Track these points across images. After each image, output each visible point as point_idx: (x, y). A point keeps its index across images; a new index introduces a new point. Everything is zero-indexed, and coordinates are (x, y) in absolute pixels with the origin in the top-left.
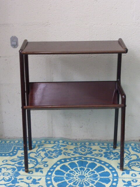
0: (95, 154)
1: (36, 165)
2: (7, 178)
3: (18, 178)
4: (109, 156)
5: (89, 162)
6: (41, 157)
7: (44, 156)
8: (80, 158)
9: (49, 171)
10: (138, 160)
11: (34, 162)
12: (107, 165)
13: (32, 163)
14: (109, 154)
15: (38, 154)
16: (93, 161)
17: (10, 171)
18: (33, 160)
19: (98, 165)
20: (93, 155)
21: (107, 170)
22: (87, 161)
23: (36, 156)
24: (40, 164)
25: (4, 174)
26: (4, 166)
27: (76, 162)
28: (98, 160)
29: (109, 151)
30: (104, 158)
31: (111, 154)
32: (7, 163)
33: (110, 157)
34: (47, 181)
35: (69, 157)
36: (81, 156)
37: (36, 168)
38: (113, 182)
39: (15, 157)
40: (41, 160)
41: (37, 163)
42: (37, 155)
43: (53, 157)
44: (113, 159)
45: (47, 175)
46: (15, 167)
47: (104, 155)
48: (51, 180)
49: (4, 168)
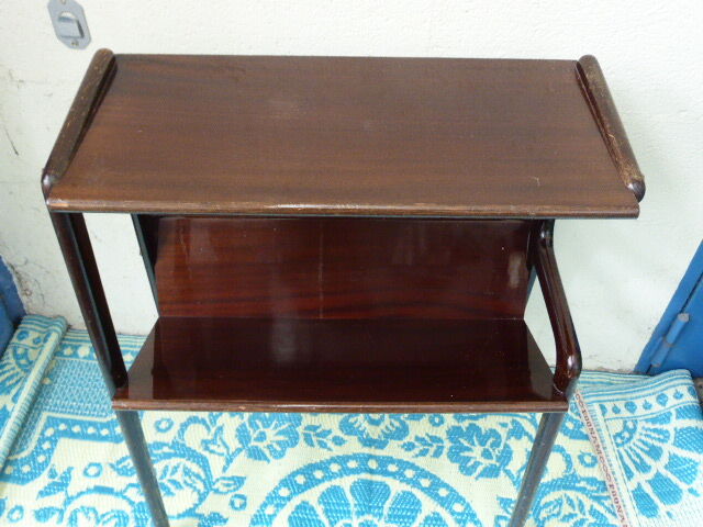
0: (417, 439)
1: (202, 498)
4: (466, 454)
5: (395, 487)
6: (222, 450)
7: (234, 444)
10: (569, 479)
11: (198, 476)
12: (458, 508)
13: (191, 486)
14: (466, 444)
15: (213, 430)
16: (408, 481)
18: (195, 468)
19: (427, 506)
20: (409, 447)
22: (389, 481)
23: (206, 444)
24: (217, 491)
26: (87, 500)
27: (346, 483)
28: (426, 475)
29: (465, 424)
30: (448, 462)
31: (473, 444)
32: (98, 482)
33: (469, 459)
35: (324, 455)
36: (367, 450)
37: (200, 516)
40: (225, 469)
41: (209, 484)
42: (210, 438)
43: (267, 453)
44: (481, 475)
46: (128, 509)
47: (447, 444)
49: (86, 510)
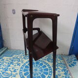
0: (43, 59)
3: (9, 68)
5: (41, 62)
7: (23, 58)
9: (23, 66)
10: (61, 63)
11: (18, 60)
12: (48, 65)
17: (7, 64)
19: (44, 64)
24: (20, 62)
25: (3, 65)
26: (6, 61)
28: (44, 62)
30: (47, 61)
31: (50, 59)
37: (18, 64)
38: (50, 74)
39: (12, 57)
42: (20, 57)
43: (27, 59)
44: (51, 62)
46: (10, 62)
48: (22, 70)
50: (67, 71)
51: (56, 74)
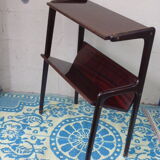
1: (40, 124)
2: (11, 136)
3: (22, 137)
7: (49, 114)
8: (85, 118)
9: (54, 131)
11: (39, 120)
12: (111, 128)
13: (37, 121)
14: (113, 116)
17: (15, 129)
18: (38, 118)
21: (111, 133)
24: (45, 123)
25: (8, 132)
26: (9, 123)
27: (80, 122)
29: (113, 113)
30: (108, 120)
31: (115, 117)
32: (12, 119)
33: (114, 119)
34: (51, 142)
36: (86, 116)
37: (41, 127)
39: (20, 113)
40: (46, 119)
41: (42, 121)
43: (58, 116)
44: (117, 122)
45: (52, 136)
47: (108, 117)
48: (55, 141)
49: (9, 125)
50: (155, 140)
51: (131, 146)
